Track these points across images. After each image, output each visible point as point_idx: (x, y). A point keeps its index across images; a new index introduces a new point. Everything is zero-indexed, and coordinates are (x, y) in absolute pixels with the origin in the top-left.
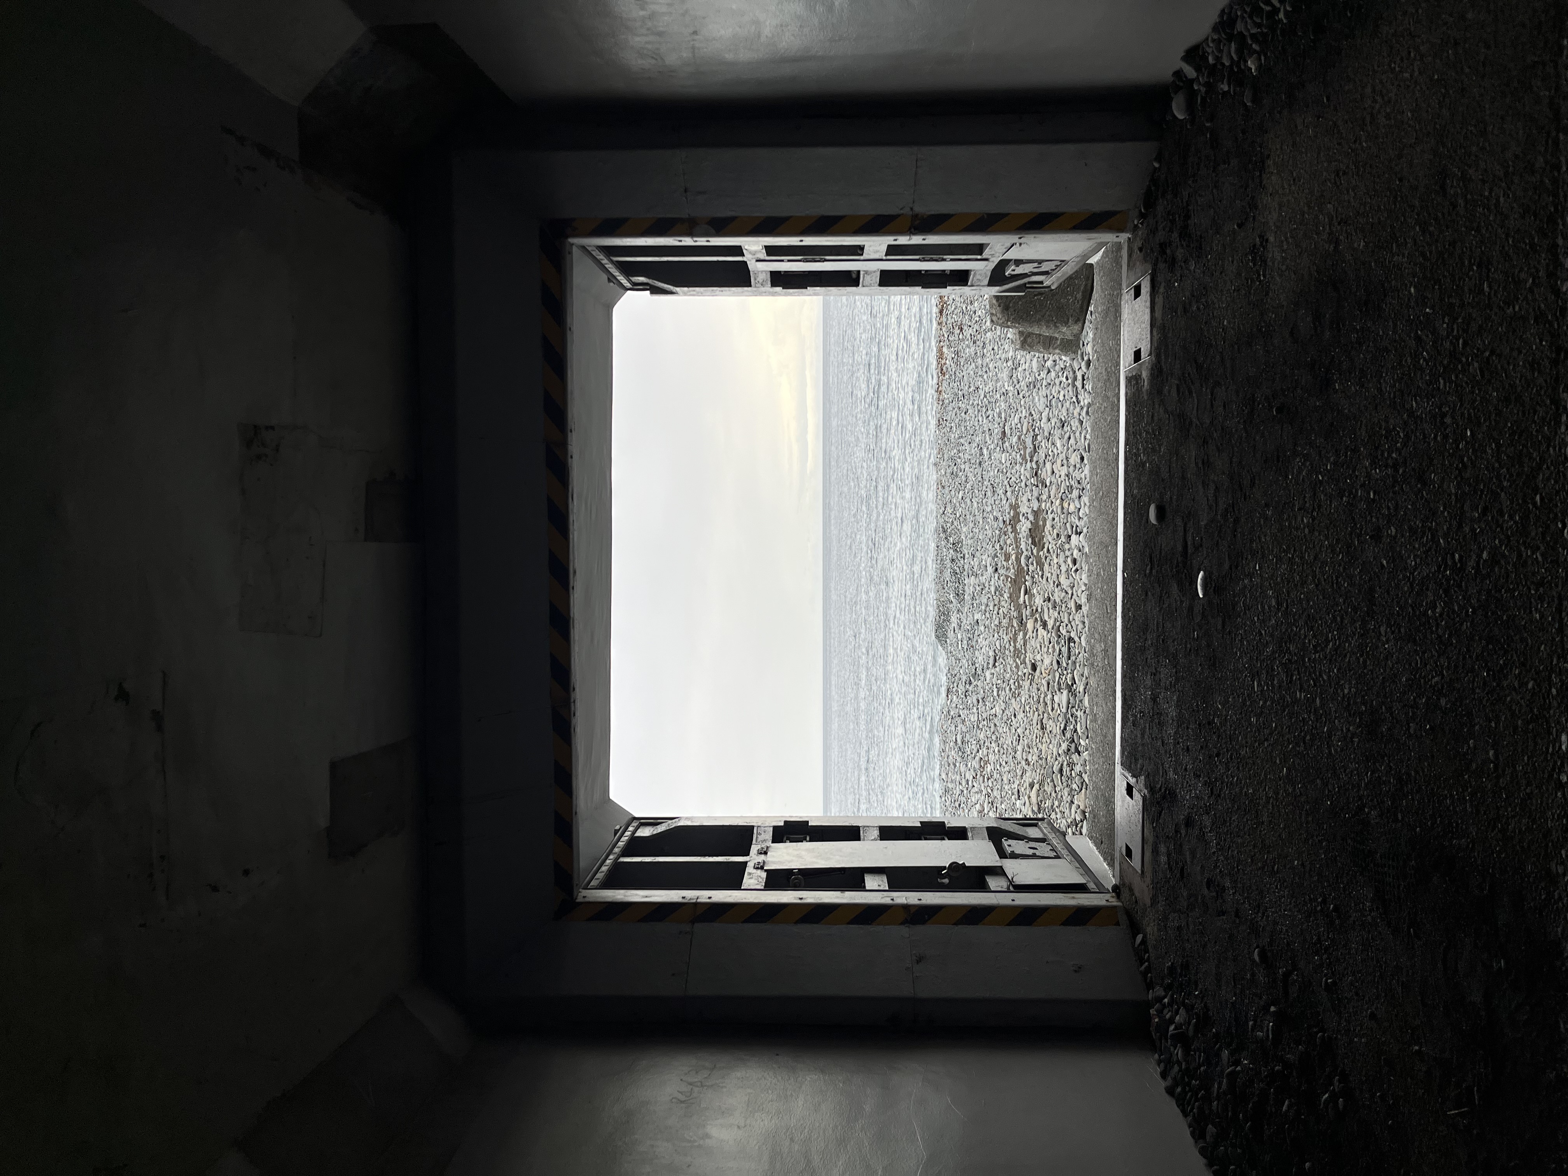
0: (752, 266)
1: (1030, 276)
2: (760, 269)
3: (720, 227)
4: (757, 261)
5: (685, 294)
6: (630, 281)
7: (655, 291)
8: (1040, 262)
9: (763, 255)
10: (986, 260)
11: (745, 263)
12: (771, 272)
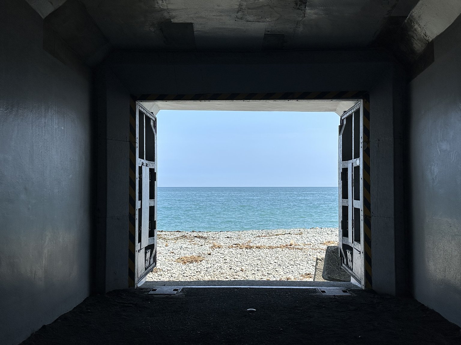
0: (350, 161)
1: (346, 258)
2: (349, 165)
3: (367, 152)
4: (352, 163)
5: (339, 138)
6: (344, 119)
7: (341, 127)
8: (352, 261)
9: (355, 165)
10: (353, 242)
11: (352, 159)
12: (348, 168)
